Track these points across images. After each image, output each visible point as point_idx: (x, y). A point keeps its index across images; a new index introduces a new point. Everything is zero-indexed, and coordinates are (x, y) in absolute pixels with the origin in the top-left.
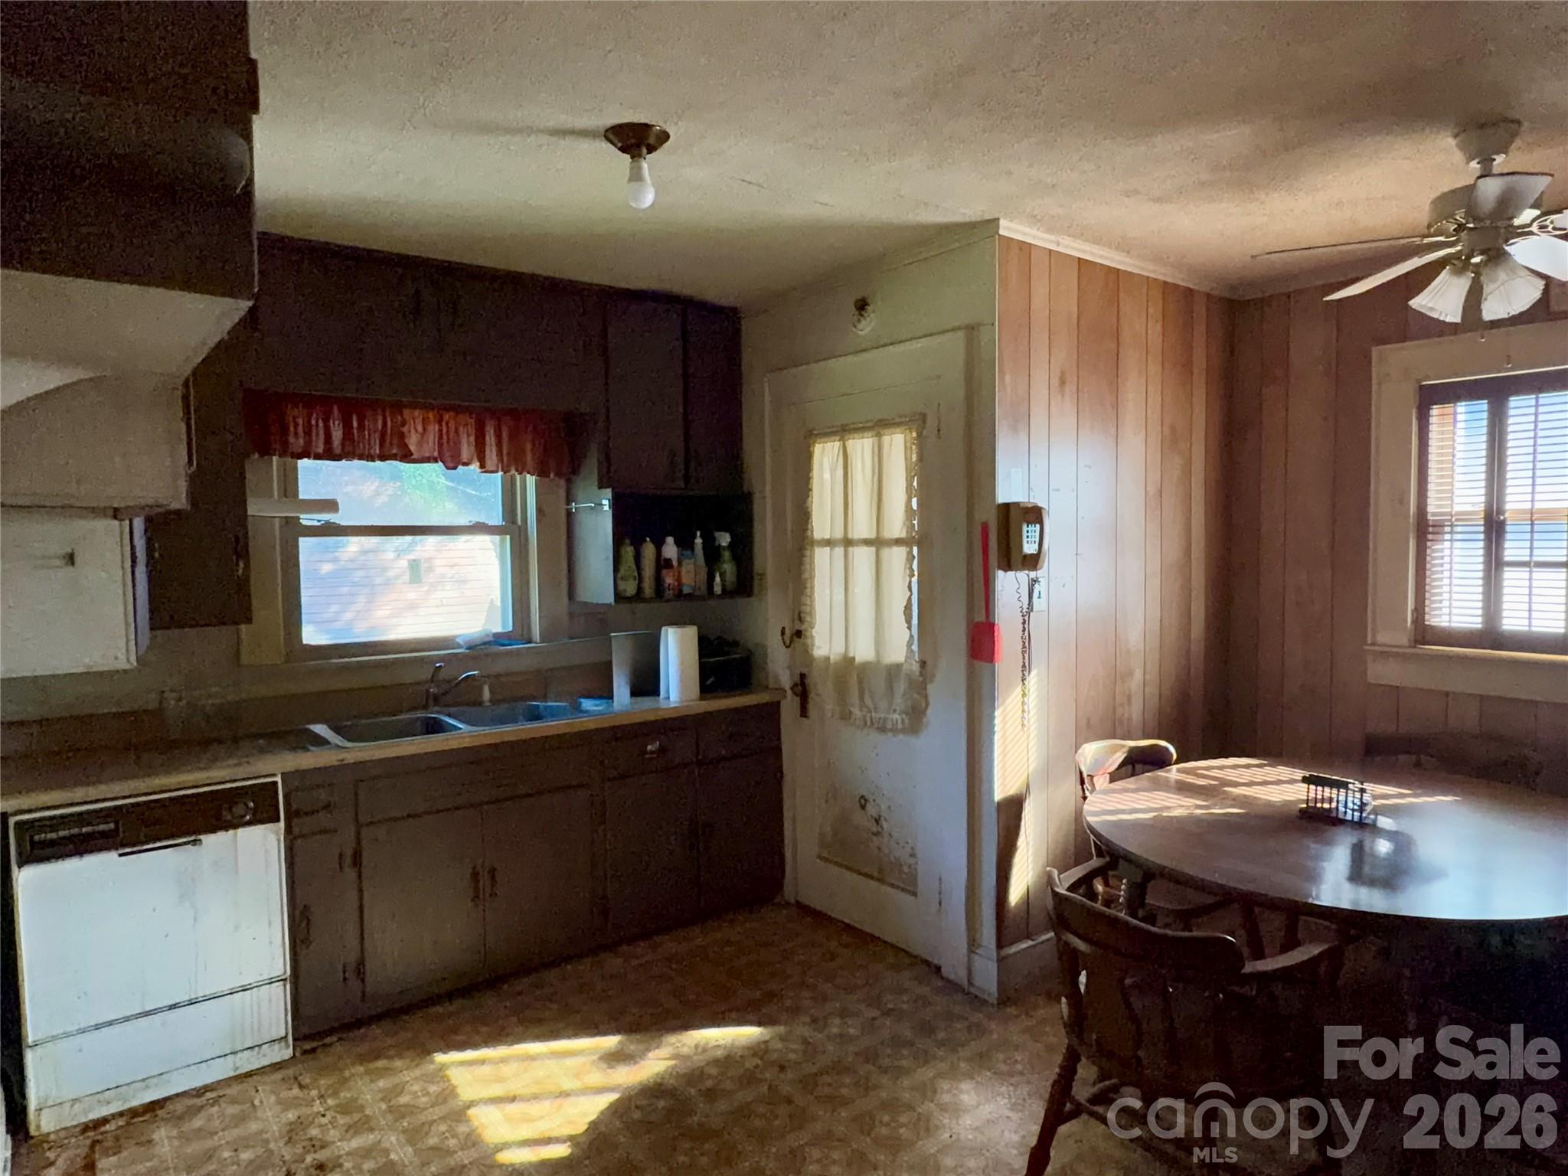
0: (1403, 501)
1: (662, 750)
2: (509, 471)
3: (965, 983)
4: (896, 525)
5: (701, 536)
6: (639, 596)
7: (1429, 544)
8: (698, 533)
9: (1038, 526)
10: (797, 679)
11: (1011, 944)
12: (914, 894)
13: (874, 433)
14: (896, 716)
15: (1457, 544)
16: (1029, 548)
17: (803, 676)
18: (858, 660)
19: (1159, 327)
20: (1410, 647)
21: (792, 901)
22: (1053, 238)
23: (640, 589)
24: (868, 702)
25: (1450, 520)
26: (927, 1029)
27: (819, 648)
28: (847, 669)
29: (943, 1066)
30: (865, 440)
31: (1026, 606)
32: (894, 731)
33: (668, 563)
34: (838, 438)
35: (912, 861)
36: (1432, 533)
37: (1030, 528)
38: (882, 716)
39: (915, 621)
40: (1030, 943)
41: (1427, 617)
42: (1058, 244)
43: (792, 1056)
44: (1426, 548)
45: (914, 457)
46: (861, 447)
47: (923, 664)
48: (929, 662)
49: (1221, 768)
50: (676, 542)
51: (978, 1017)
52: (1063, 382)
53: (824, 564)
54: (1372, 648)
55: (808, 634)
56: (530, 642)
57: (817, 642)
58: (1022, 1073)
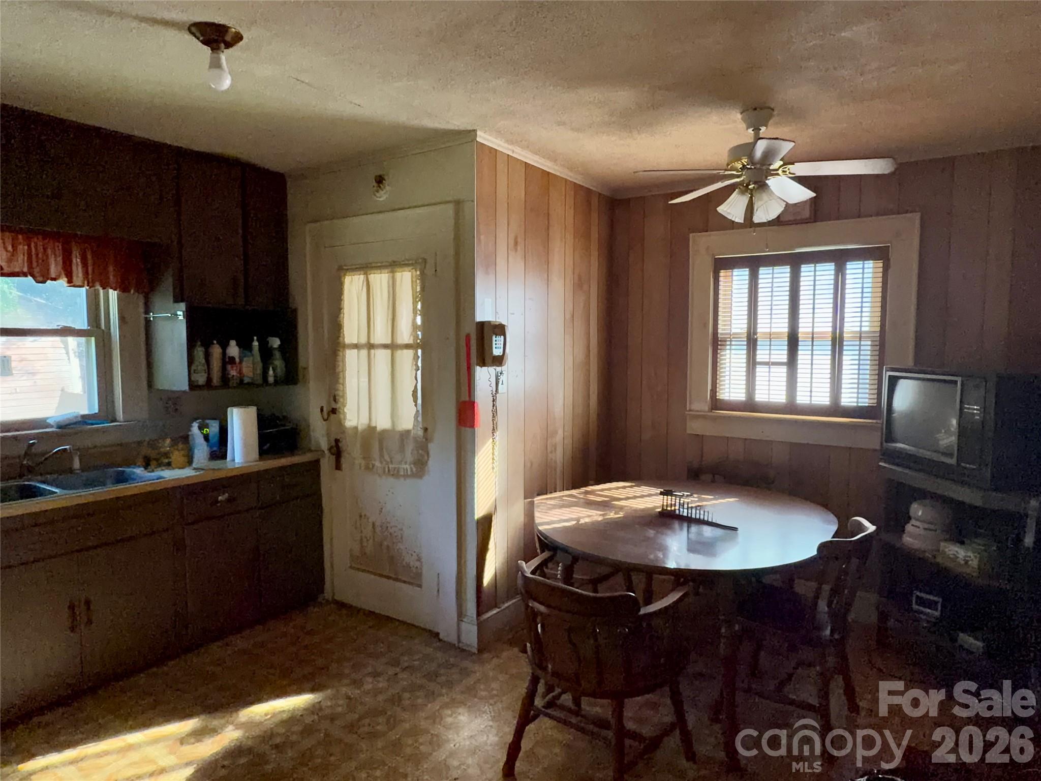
0: (705, 325)
1: (230, 500)
2: (93, 286)
3: (456, 643)
4: (405, 335)
5: (258, 340)
6: (209, 383)
7: (719, 351)
8: (255, 338)
9: (502, 337)
10: (333, 444)
11: (487, 612)
12: (420, 586)
13: (389, 270)
14: (408, 466)
15: (733, 352)
16: (497, 352)
17: (337, 441)
18: (379, 429)
19: (572, 211)
20: (708, 412)
21: (330, 599)
22: (510, 147)
23: (209, 380)
24: (387, 457)
25: (730, 338)
26: (432, 676)
27: (350, 420)
28: (370, 434)
29: (446, 699)
30: (383, 275)
31: (494, 390)
32: (406, 476)
33: (232, 360)
34: (362, 272)
35: (418, 564)
36: (720, 345)
37: (497, 339)
38: (397, 466)
39: (419, 401)
40: (498, 610)
41: (718, 394)
42: (513, 152)
43: (340, 709)
44: (717, 354)
45: (418, 289)
46: (380, 279)
47: (426, 430)
48: (429, 430)
49: (610, 489)
50: (238, 345)
51: (466, 664)
52: (516, 243)
53: (352, 362)
54: (691, 413)
55: (341, 411)
56: (114, 420)
57: (348, 417)
58: (497, 696)
